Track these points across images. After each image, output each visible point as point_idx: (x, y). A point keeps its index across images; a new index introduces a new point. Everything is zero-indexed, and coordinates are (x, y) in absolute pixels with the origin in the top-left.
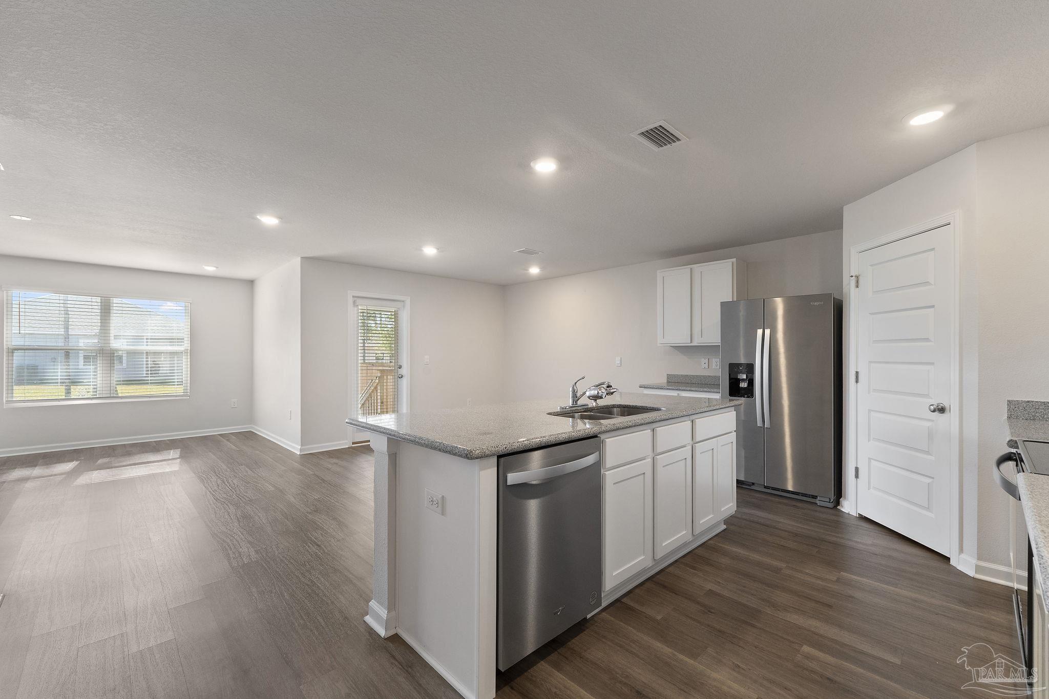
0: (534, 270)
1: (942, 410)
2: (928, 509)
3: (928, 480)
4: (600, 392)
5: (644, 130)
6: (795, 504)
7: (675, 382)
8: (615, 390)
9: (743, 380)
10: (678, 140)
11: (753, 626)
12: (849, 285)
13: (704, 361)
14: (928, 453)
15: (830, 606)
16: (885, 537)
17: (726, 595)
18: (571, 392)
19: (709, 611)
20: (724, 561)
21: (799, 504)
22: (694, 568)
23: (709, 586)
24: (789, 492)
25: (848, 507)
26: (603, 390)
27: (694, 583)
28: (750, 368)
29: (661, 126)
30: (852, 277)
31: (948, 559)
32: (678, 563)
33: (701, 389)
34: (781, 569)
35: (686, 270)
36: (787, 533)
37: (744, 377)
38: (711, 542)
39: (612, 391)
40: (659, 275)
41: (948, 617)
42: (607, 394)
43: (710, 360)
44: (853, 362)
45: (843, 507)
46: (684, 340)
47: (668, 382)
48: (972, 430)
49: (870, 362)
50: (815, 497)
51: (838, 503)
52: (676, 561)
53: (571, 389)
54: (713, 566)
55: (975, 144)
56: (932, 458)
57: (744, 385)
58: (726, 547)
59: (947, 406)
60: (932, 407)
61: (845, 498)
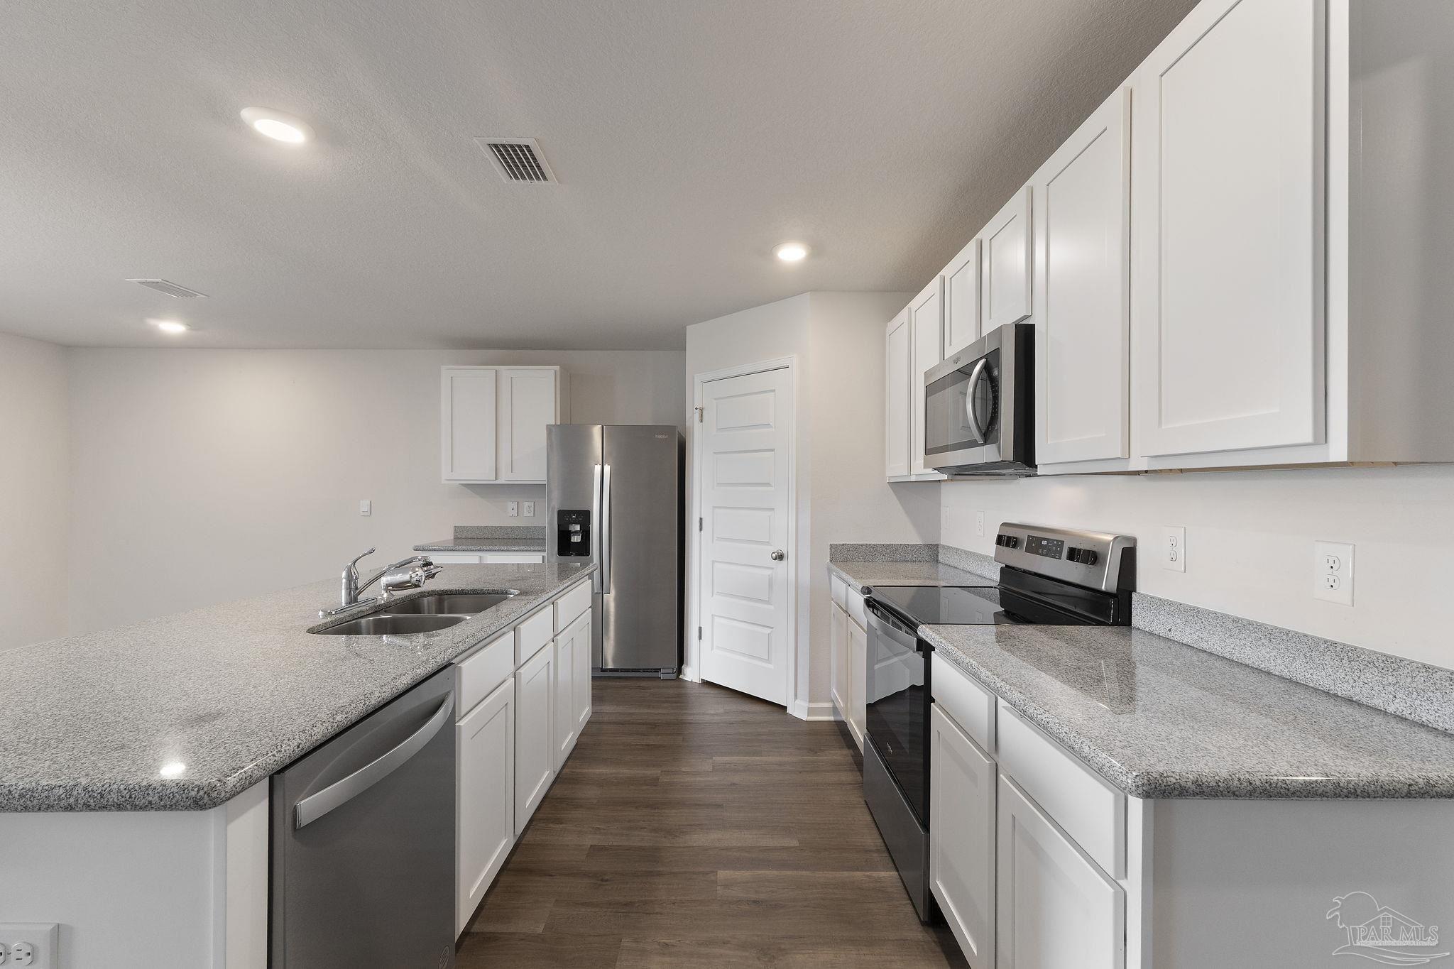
0: (172, 327)
1: (780, 557)
2: (768, 661)
3: (769, 631)
4: (413, 575)
5: (498, 141)
6: (638, 684)
7: (467, 538)
8: (440, 569)
9: (576, 532)
10: (545, 178)
11: (660, 874)
12: (692, 418)
13: (511, 506)
14: (767, 602)
15: (719, 806)
16: (731, 699)
17: (615, 844)
18: (344, 581)
19: (602, 880)
20: (591, 793)
21: (643, 684)
22: (559, 821)
23: (589, 840)
24: (611, 670)
25: (691, 674)
26: (420, 572)
27: (568, 846)
28: (585, 517)
29: (527, 147)
30: (696, 409)
31: (785, 708)
32: (534, 823)
33: (509, 548)
34: (657, 779)
35: (489, 372)
36: (645, 726)
37: (578, 528)
38: (566, 770)
39: (434, 572)
40: (446, 372)
41: (807, 771)
42: (426, 577)
43: (520, 503)
44: (697, 508)
45: (685, 675)
46: (483, 474)
47: (456, 538)
48: (806, 577)
49: (714, 507)
50: (657, 670)
51: (680, 671)
52: (531, 821)
53: (344, 574)
54: (581, 806)
55: (809, 293)
56: (772, 607)
57: (576, 539)
58: (586, 771)
59: (785, 553)
60: (774, 555)
61: (687, 664)
